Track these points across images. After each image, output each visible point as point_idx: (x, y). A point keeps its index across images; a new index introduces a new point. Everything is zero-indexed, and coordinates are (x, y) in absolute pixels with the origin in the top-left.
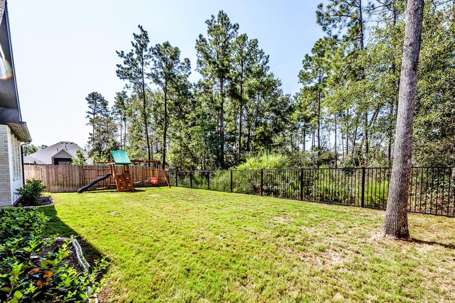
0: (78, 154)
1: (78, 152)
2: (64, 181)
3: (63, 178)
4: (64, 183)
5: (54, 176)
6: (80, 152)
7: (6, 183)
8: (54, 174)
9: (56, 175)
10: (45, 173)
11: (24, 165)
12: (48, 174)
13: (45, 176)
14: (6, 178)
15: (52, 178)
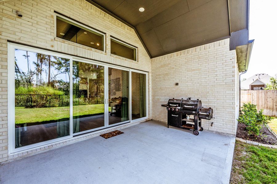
0: (271, 81)
1: (271, 79)
2: (273, 105)
3: (273, 102)
4: (273, 107)
5: (263, 100)
6: (273, 79)
7: (232, 110)
8: (263, 98)
9: (266, 100)
10: (256, 97)
11: (241, 91)
12: (258, 98)
13: (256, 100)
14: (232, 106)
15: (262, 101)
